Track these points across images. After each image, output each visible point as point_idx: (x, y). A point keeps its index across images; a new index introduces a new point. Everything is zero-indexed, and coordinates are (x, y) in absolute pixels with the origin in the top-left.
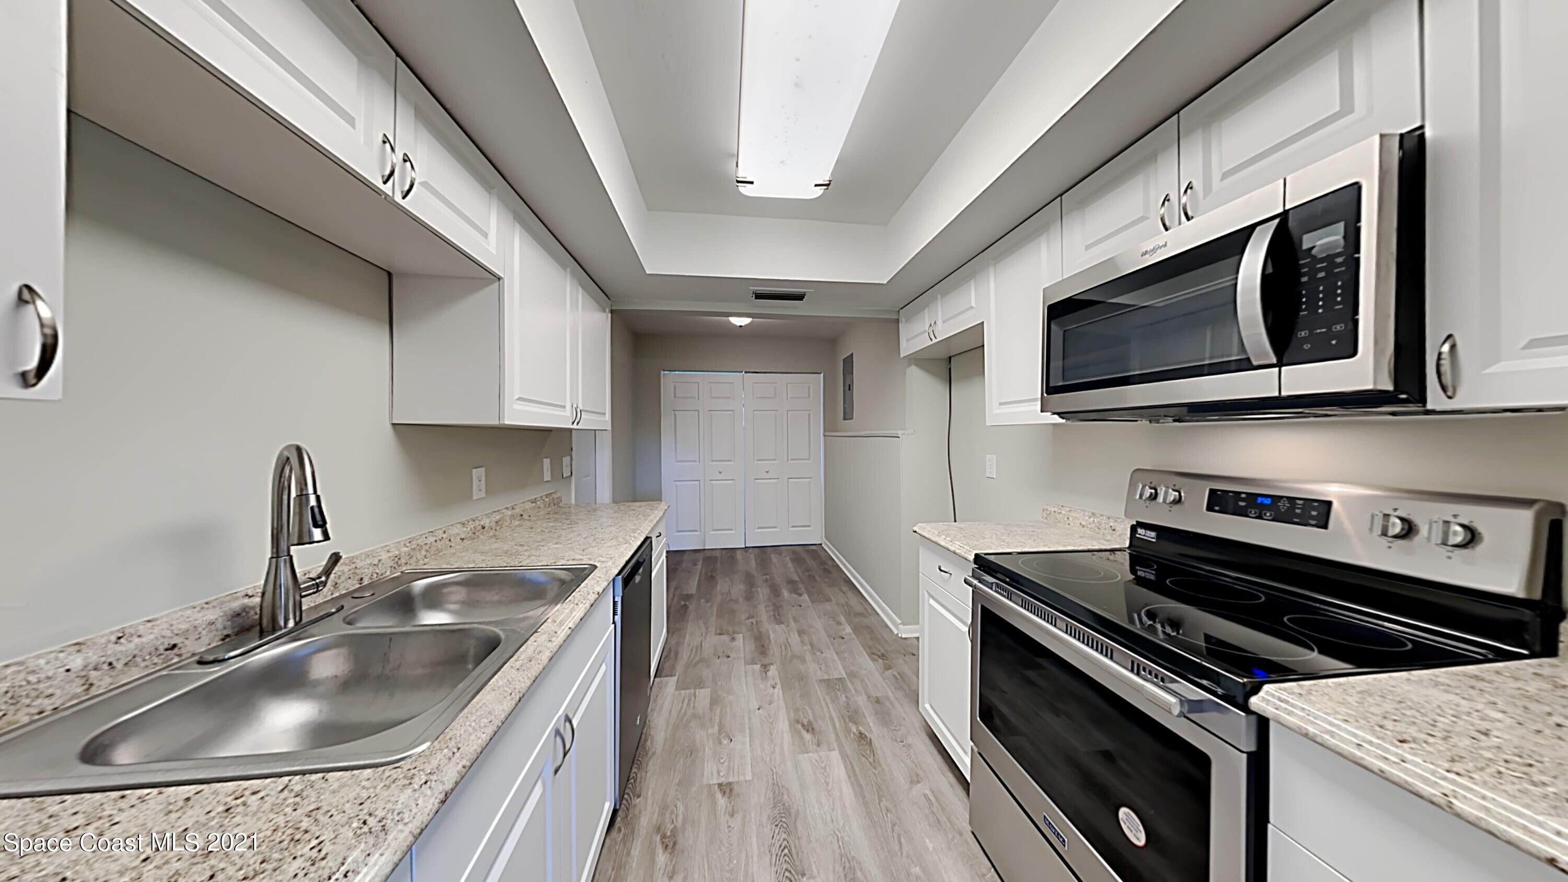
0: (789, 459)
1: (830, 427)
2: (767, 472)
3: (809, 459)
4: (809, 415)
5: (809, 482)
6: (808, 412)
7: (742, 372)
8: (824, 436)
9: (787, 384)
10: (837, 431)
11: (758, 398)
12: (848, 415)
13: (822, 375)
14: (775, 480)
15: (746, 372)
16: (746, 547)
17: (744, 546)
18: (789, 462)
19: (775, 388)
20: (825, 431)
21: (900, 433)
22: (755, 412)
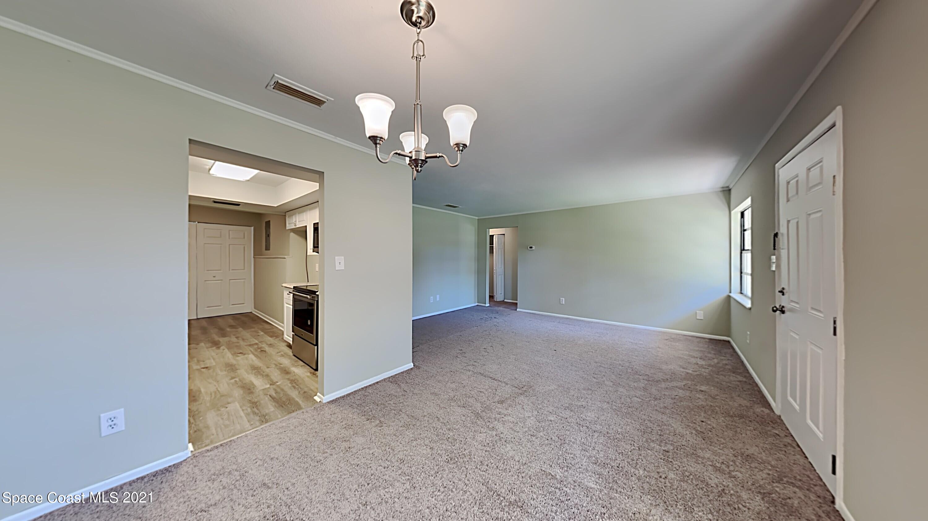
0: (230, 269)
1: (257, 253)
2: (214, 277)
3: (244, 269)
4: (244, 247)
5: (244, 281)
6: (243, 246)
7: (195, 222)
8: (254, 258)
9: (229, 231)
10: (261, 255)
11: (208, 237)
12: (267, 248)
13: (252, 228)
14: (220, 281)
15: (198, 222)
16: (198, 319)
17: (196, 318)
18: (231, 271)
19: (221, 232)
20: (254, 255)
21: (286, 257)
22: (206, 245)
